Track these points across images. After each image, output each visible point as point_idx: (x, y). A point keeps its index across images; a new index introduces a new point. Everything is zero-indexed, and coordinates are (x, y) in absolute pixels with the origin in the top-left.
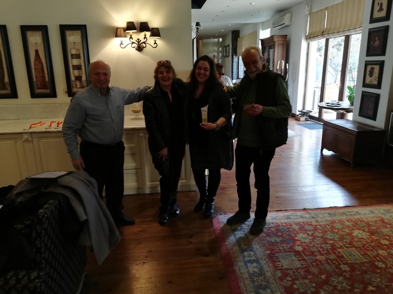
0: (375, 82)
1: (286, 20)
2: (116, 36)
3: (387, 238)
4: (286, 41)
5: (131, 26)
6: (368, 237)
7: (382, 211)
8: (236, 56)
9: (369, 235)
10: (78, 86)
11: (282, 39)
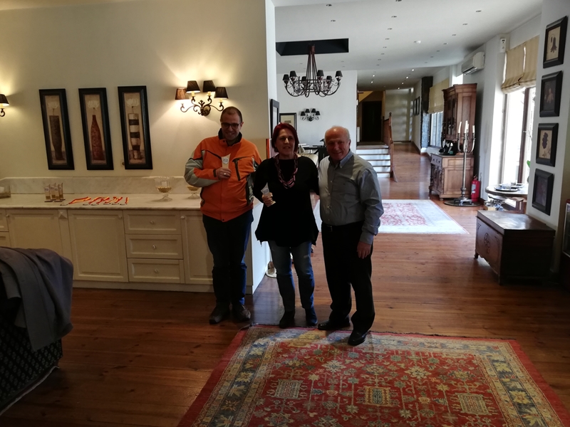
0: (548, 157)
1: (477, 62)
2: (177, 98)
3: (453, 383)
4: (475, 92)
5: (192, 86)
6: (425, 377)
7: (483, 348)
8: (427, 113)
9: (428, 376)
10: (136, 157)
11: (470, 90)
